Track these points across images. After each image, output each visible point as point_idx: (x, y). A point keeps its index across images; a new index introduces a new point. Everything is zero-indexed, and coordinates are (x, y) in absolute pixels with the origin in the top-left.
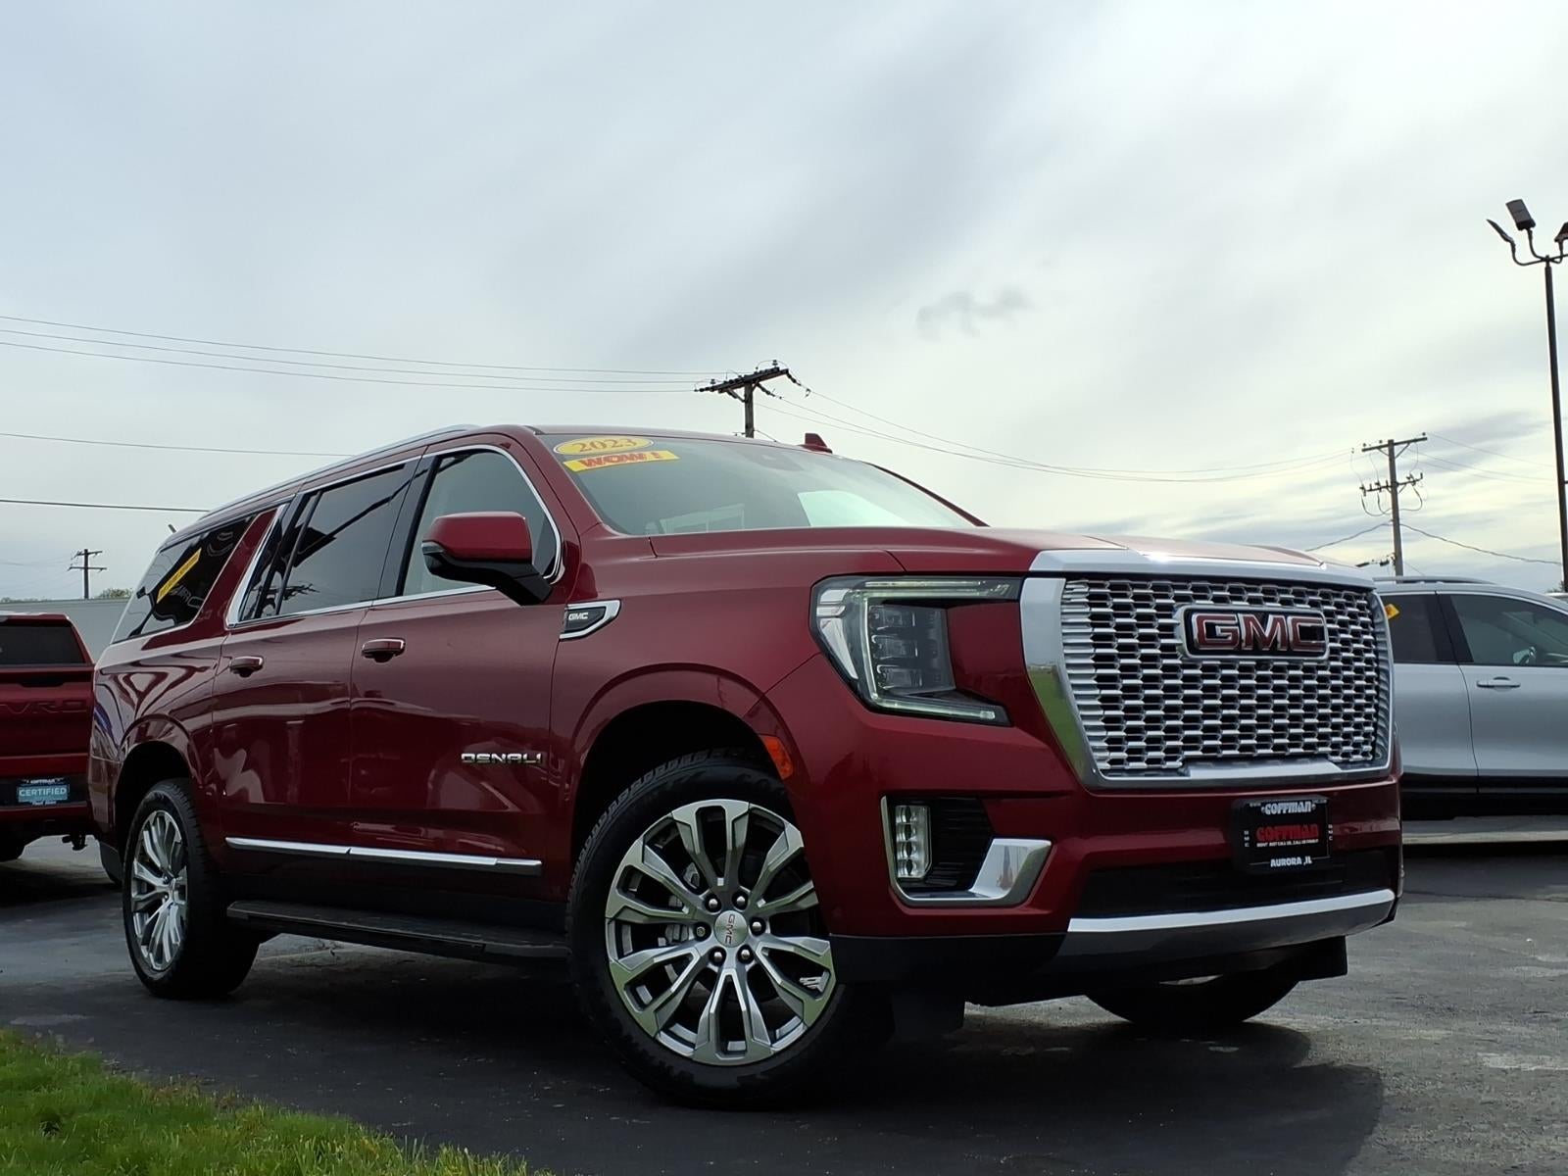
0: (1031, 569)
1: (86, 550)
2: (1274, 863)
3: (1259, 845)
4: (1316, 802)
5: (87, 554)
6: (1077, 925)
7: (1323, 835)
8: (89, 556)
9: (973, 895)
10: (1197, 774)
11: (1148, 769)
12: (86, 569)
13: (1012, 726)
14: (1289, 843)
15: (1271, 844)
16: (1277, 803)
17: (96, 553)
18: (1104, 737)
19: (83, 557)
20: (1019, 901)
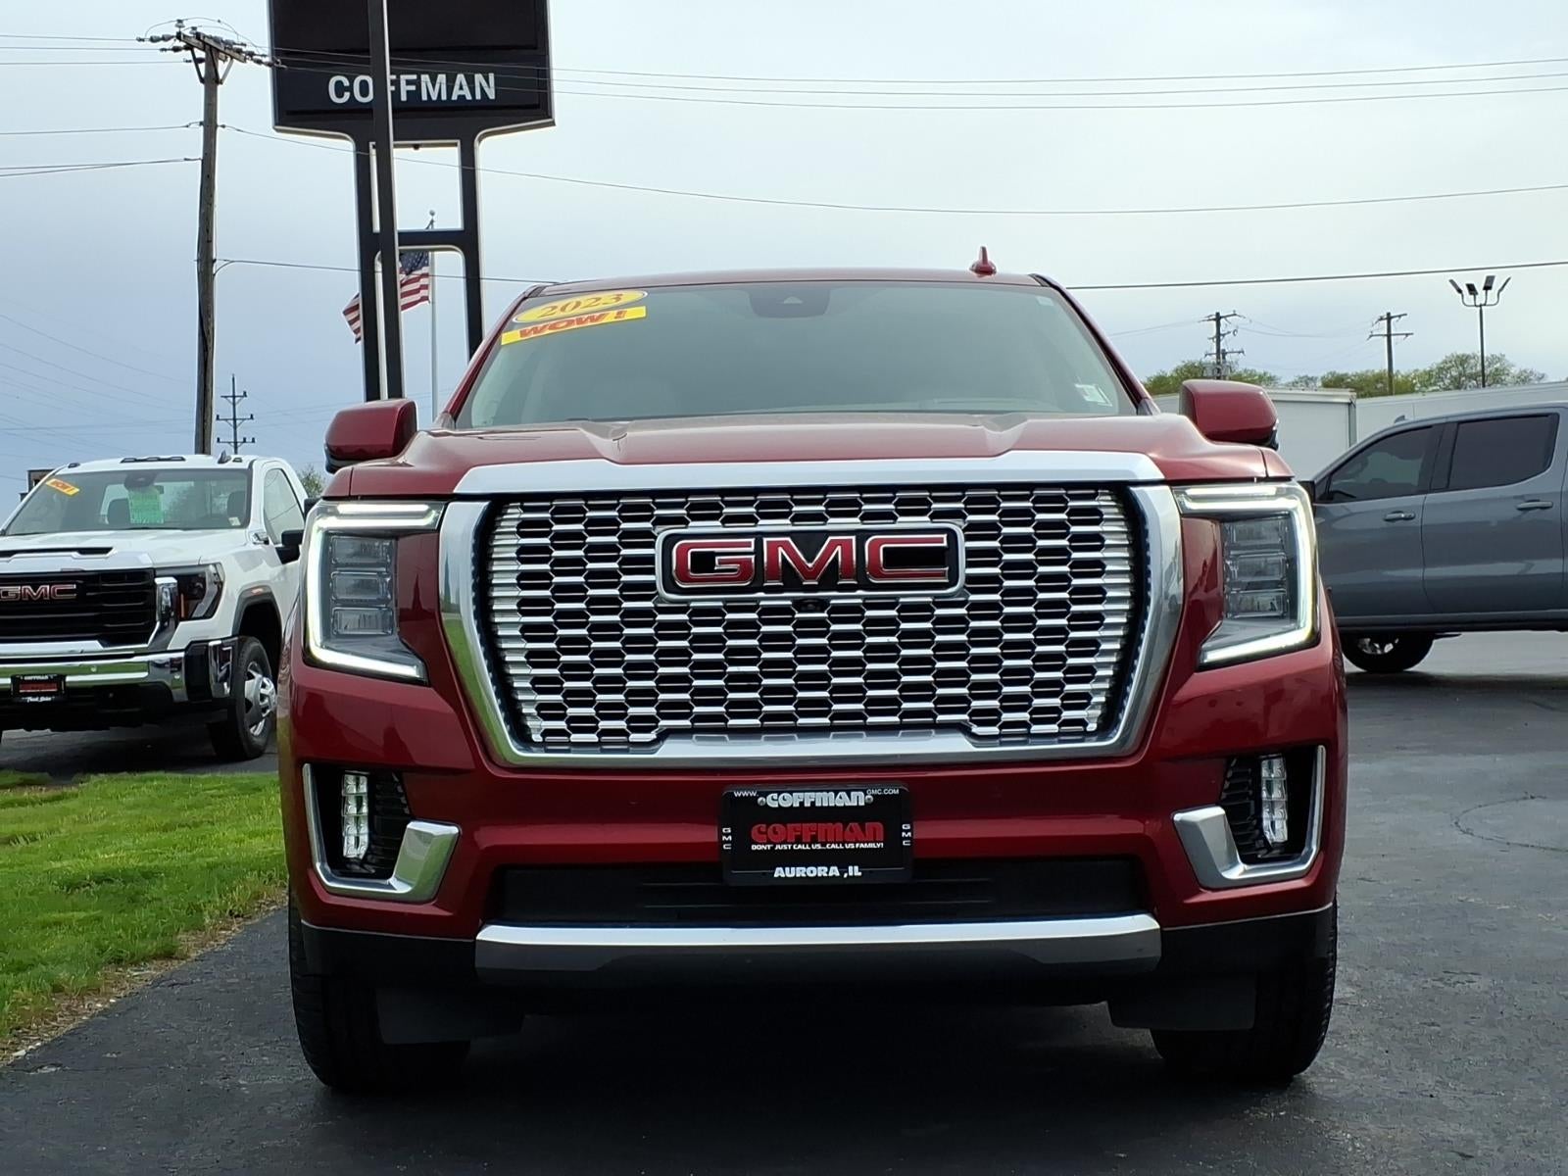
0: (456, 491)
1: (1388, 314)
2: (779, 872)
3: (754, 847)
4: (876, 792)
5: (1389, 318)
6: (492, 934)
7: (892, 836)
8: (1393, 320)
9: (390, 886)
10: (674, 750)
11: (599, 744)
12: (1389, 336)
13: (430, 686)
14: (818, 846)
15: (778, 847)
16: (791, 793)
17: (1400, 316)
18: (534, 701)
19: (1386, 322)
20: (425, 898)
